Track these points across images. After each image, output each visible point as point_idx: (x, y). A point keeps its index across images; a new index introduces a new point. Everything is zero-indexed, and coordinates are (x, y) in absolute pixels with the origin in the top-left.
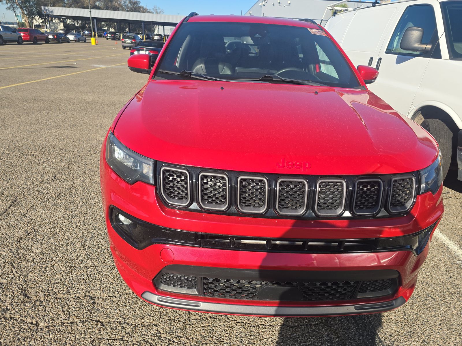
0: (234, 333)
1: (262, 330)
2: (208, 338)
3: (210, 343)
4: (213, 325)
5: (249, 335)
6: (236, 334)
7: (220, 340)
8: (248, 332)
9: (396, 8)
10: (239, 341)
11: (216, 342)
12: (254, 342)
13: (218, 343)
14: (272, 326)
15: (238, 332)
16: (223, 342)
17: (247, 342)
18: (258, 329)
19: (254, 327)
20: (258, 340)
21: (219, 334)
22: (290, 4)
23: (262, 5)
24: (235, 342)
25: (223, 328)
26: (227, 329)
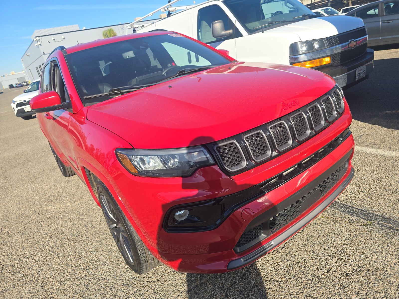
0: (278, 260)
1: (291, 246)
2: (268, 275)
3: (273, 276)
4: (261, 266)
5: (287, 254)
6: (280, 259)
7: (276, 270)
8: (285, 253)
9: (190, 13)
10: (287, 261)
11: (276, 273)
12: (295, 255)
13: (277, 272)
14: (292, 239)
15: (280, 257)
16: (279, 269)
17: (291, 258)
18: (288, 247)
19: (284, 247)
20: (295, 252)
21: (271, 268)
22: (64, 38)
23: (38, 45)
24: (286, 264)
25: (269, 263)
26: (271, 261)
